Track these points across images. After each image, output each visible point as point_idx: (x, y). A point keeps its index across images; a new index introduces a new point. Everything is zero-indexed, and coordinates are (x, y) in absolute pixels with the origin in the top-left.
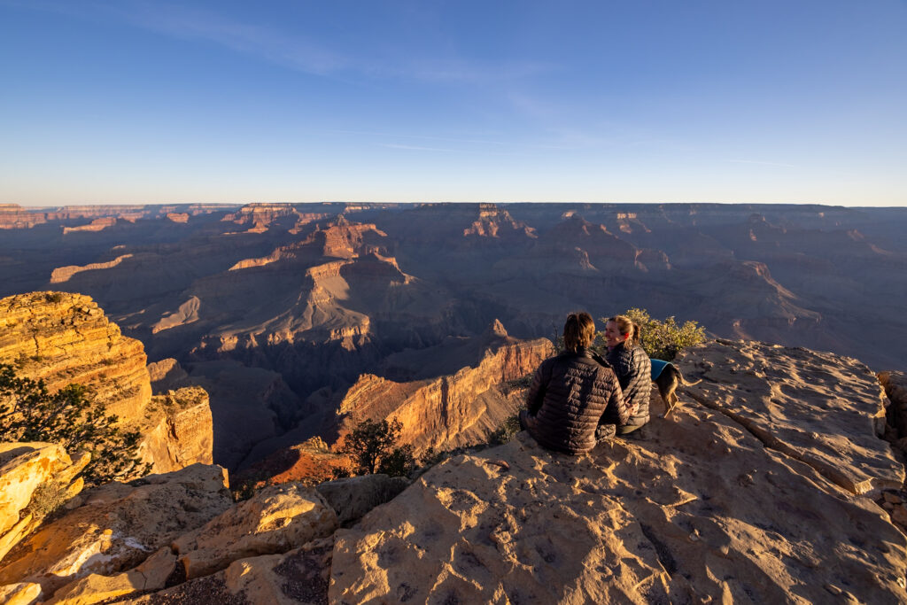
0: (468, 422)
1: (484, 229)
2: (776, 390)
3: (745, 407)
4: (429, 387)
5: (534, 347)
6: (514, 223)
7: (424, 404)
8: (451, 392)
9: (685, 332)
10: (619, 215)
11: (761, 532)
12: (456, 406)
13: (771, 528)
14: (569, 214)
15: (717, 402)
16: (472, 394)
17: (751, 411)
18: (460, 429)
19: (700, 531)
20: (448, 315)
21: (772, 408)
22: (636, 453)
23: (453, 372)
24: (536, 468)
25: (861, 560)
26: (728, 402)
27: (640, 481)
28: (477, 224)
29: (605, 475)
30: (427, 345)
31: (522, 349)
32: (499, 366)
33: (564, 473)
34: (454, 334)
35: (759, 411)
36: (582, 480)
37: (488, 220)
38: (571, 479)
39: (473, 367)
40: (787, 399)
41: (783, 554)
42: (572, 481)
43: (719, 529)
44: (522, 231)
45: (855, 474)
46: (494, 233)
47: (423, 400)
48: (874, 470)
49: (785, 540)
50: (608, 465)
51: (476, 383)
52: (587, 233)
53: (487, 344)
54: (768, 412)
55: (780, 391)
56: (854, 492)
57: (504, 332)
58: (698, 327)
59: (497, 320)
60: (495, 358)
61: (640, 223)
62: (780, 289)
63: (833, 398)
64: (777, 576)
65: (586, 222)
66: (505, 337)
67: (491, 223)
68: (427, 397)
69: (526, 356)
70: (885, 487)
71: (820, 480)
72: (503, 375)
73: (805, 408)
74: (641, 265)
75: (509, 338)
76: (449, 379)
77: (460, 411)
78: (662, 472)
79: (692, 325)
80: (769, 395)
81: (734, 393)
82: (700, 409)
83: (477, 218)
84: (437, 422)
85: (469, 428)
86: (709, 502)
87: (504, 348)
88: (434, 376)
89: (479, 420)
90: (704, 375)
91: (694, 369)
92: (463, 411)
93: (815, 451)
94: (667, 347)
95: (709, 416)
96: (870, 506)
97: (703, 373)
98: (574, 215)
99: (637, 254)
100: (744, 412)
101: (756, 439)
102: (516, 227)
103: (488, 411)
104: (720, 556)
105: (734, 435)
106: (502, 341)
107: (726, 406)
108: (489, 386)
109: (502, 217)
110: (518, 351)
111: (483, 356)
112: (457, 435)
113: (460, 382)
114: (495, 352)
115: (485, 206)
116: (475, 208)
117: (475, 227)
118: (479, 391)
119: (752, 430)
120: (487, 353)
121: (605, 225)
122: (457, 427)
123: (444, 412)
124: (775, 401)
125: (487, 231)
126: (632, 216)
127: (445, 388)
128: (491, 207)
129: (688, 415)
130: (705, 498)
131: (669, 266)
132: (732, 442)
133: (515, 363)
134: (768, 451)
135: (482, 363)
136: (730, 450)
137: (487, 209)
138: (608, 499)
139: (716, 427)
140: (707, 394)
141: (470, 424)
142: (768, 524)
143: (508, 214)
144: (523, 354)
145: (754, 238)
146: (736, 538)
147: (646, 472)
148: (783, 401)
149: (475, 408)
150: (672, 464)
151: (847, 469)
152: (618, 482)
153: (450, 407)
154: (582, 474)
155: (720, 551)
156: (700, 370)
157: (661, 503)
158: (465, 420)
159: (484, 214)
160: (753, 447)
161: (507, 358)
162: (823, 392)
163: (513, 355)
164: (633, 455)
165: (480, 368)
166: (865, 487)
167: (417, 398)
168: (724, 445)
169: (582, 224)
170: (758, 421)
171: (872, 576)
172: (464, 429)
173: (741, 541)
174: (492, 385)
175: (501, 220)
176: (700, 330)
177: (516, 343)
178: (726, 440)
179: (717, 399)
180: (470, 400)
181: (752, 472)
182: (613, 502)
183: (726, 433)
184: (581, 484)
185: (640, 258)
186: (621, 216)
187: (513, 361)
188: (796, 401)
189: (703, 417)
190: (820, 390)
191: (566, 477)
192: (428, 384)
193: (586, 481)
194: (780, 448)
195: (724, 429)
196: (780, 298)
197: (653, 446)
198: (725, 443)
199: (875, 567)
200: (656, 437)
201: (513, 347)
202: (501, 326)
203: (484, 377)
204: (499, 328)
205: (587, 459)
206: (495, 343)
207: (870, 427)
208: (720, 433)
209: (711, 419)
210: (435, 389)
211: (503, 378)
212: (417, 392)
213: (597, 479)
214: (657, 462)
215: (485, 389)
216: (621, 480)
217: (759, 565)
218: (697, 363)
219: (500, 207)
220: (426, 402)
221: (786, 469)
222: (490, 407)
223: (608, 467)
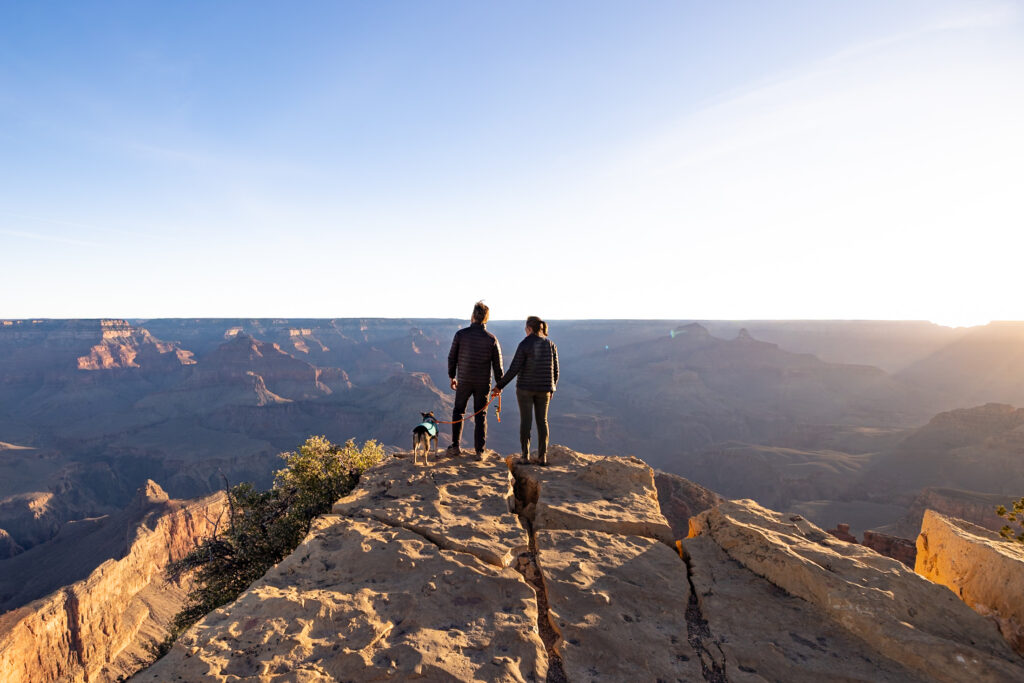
0: (120, 643)
1: (113, 355)
2: (443, 492)
3: (421, 516)
4: (40, 612)
5: (210, 506)
6: (159, 346)
7: (33, 644)
8: (83, 608)
9: (366, 452)
10: (292, 331)
11: (444, 634)
12: (96, 626)
13: (452, 627)
14: (234, 332)
15: (399, 518)
16: (121, 599)
17: (426, 518)
18: (108, 659)
19: (396, 661)
20: (63, 491)
21: (442, 510)
22: (329, 602)
23: (84, 574)
24: (210, 674)
25: (512, 624)
26: (408, 515)
27: (336, 633)
28: (100, 349)
29: (298, 642)
30: (27, 546)
31: (194, 513)
32: (161, 545)
33: (249, 662)
34: (75, 516)
35: (432, 516)
36: (272, 662)
37: (117, 343)
38: (258, 667)
39: (119, 558)
40: (452, 499)
41: (463, 647)
42: (260, 668)
43: (411, 650)
44: (172, 356)
45: (500, 549)
46: (130, 361)
47: (29, 639)
48: (511, 541)
49: (462, 633)
50: (299, 628)
51: (127, 580)
52: (259, 354)
53: (139, 519)
54: (438, 515)
55: (447, 493)
56: (501, 566)
57: (163, 496)
58: (377, 444)
59: (150, 482)
60: (153, 535)
61: (315, 340)
62: (442, 395)
63: (481, 487)
64: (459, 671)
65: (255, 340)
66: (165, 503)
67: (123, 348)
68: (37, 631)
69: (200, 521)
70: (519, 553)
71: (480, 565)
72: (170, 556)
73: (466, 502)
74: (323, 387)
75: (172, 502)
76: (77, 588)
77: (105, 632)
78: (357, 613)
79: (372, 443)
80: (438, 498)
81: (413, 504)
82: (386, 530)
83: (98, 341)
84: (64, 663)
85: (124, 651)
86: (401, 625)
87: (166, 519)
88: (47, 591)
89: (140, 632)
90: (387, 494)
91: (378, 490)
92: (110, 630)
93: (475, 540)
94: (351, 472)
95: (394, 535)
96: (512, 574)
97: (385, 491)
98: (239, 332)
99: (317, 373)
100: (422, 522)
101: (433, 545)
102: (163, 351)
103: (152, 616)
104: (415, 678)
105: (416, 547)
106: (162, 508)
107: (407, 520)
108: (149, 579)
109: (140, 338)
110: (188, 517)
111: (134, 537)
112: (105, 670)
113: (98, 589)
114: (152, 526)
115: (110, 324)
116: (94, 327)
117: (97, 354)
118: (133, 590)
119: (429, 538)
120: (139, 531)
121: (278, 344)
122: (101, 658)
123: (74, 643)
124: (444, 503)
125: (117, 359)
126: (306, 332)
127: (72, 605)
128: (119, 325)
129: (375, 540)
130: (397, 623)
131: (349, 384)
132: (415, 554)
133: (184, 534)
134: (442, 553)
135: (134, 548)
136: (413, 564)
137: (114, 327)
138: (304, 671)
139: (400, 544)
140: (391, 512)
141: (124, 645)
142: (448, 624)
143: (148, 334)
144: (195, 519)
145: (416, 350)
146: (426, 652)
147: (341, 619)
148: (449, 501)
149: (130, 616)
150: (366, 599)
151: (495, 547)
152: (314, 644)
153: (84, 631)
154: (269, 654)
155: (415, 673)
156: (384, 488)
157: (357, 649)
158: (114, 642)
159: (109, 335)
160: (431, 554)
161: (173, 531)
162: (474, 484)
163: (181, 524)
164: (327, 606)
165: (131, 555)
166: (508, 559)
167: (17, 639)
168: (408, 559)
169: (251, 343)
170: (432, 526)
171: (518, 633)
172: (113, 657)
173: (430, 653)
174: (154, 574)
175: (138, 341)
176: (380, 447)
177: (183, 507)
178: (409, 554)
179: (399, 515)
180: (120, 608)
181: (433, 580)
182: (309, 672)
183: (409, 547)
184: (271, 667)
185: (321, 378)
186: (294, 333)
187: (182, 532)
188: (457, 498)
189: (388, 537)
190: (472, 483)
191: (251, 667)
192: (37, 609)
193: (278, 660)
194: (449, 546)
195: (407, 543)
196: (444, 404)
197: (347, 587)
198: (408, 557)
199: (519, 625)
200: (349, 576)
201: (180, 513)
202: (158, 487)
203: (140, 567)
204: (155, 492)
205: (276, 633)
206: (151, 514)
207: (505, 506)
208: (404, 550)
209: (396, 538)
210: (53, 612)
211: (170, 560)
212: (16, 629)
213: (289, 651)
214: (351, 604)
215: (144, 584)
216: (316, 641)
217: (445, 669)
218: (379, 482)
219: (135, 325)
220: (37, 639)
221: (456, 565)
222: (155, 607)
223: (300, 632)
